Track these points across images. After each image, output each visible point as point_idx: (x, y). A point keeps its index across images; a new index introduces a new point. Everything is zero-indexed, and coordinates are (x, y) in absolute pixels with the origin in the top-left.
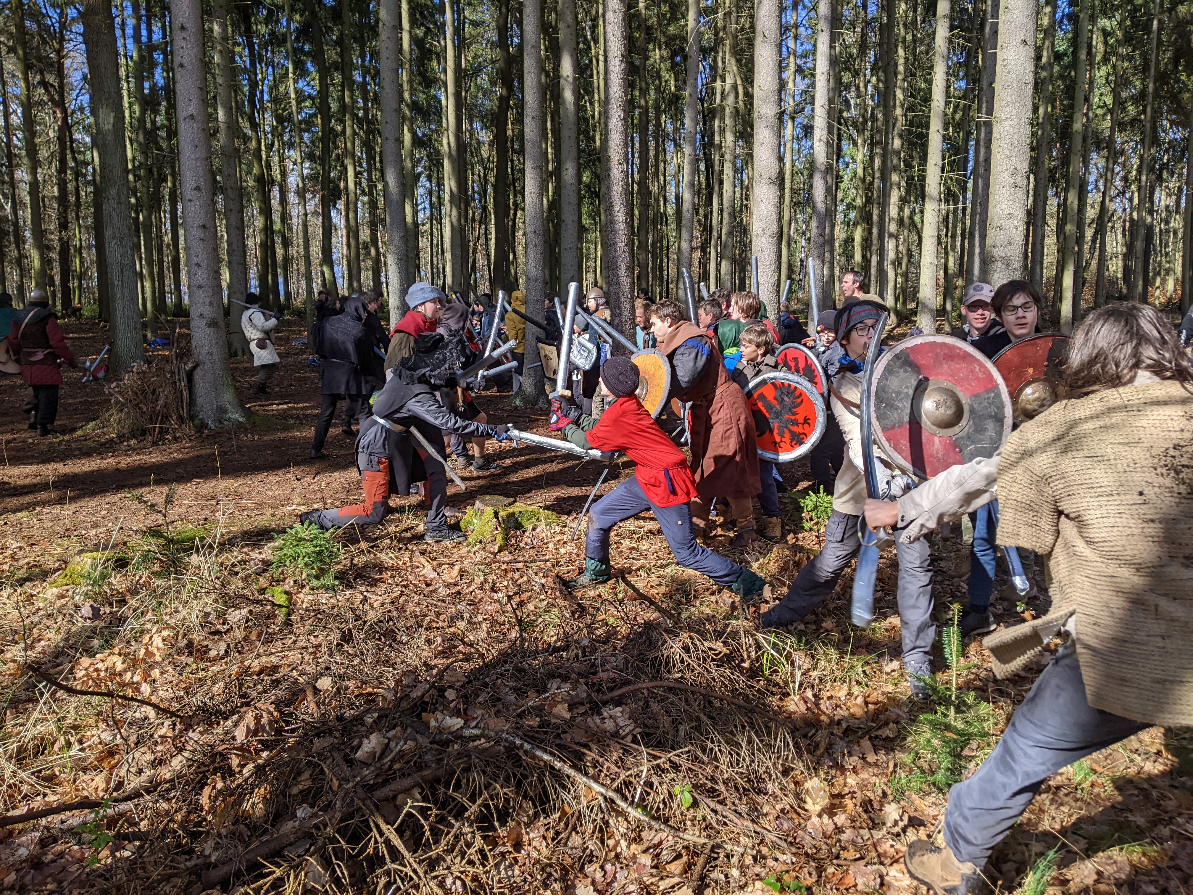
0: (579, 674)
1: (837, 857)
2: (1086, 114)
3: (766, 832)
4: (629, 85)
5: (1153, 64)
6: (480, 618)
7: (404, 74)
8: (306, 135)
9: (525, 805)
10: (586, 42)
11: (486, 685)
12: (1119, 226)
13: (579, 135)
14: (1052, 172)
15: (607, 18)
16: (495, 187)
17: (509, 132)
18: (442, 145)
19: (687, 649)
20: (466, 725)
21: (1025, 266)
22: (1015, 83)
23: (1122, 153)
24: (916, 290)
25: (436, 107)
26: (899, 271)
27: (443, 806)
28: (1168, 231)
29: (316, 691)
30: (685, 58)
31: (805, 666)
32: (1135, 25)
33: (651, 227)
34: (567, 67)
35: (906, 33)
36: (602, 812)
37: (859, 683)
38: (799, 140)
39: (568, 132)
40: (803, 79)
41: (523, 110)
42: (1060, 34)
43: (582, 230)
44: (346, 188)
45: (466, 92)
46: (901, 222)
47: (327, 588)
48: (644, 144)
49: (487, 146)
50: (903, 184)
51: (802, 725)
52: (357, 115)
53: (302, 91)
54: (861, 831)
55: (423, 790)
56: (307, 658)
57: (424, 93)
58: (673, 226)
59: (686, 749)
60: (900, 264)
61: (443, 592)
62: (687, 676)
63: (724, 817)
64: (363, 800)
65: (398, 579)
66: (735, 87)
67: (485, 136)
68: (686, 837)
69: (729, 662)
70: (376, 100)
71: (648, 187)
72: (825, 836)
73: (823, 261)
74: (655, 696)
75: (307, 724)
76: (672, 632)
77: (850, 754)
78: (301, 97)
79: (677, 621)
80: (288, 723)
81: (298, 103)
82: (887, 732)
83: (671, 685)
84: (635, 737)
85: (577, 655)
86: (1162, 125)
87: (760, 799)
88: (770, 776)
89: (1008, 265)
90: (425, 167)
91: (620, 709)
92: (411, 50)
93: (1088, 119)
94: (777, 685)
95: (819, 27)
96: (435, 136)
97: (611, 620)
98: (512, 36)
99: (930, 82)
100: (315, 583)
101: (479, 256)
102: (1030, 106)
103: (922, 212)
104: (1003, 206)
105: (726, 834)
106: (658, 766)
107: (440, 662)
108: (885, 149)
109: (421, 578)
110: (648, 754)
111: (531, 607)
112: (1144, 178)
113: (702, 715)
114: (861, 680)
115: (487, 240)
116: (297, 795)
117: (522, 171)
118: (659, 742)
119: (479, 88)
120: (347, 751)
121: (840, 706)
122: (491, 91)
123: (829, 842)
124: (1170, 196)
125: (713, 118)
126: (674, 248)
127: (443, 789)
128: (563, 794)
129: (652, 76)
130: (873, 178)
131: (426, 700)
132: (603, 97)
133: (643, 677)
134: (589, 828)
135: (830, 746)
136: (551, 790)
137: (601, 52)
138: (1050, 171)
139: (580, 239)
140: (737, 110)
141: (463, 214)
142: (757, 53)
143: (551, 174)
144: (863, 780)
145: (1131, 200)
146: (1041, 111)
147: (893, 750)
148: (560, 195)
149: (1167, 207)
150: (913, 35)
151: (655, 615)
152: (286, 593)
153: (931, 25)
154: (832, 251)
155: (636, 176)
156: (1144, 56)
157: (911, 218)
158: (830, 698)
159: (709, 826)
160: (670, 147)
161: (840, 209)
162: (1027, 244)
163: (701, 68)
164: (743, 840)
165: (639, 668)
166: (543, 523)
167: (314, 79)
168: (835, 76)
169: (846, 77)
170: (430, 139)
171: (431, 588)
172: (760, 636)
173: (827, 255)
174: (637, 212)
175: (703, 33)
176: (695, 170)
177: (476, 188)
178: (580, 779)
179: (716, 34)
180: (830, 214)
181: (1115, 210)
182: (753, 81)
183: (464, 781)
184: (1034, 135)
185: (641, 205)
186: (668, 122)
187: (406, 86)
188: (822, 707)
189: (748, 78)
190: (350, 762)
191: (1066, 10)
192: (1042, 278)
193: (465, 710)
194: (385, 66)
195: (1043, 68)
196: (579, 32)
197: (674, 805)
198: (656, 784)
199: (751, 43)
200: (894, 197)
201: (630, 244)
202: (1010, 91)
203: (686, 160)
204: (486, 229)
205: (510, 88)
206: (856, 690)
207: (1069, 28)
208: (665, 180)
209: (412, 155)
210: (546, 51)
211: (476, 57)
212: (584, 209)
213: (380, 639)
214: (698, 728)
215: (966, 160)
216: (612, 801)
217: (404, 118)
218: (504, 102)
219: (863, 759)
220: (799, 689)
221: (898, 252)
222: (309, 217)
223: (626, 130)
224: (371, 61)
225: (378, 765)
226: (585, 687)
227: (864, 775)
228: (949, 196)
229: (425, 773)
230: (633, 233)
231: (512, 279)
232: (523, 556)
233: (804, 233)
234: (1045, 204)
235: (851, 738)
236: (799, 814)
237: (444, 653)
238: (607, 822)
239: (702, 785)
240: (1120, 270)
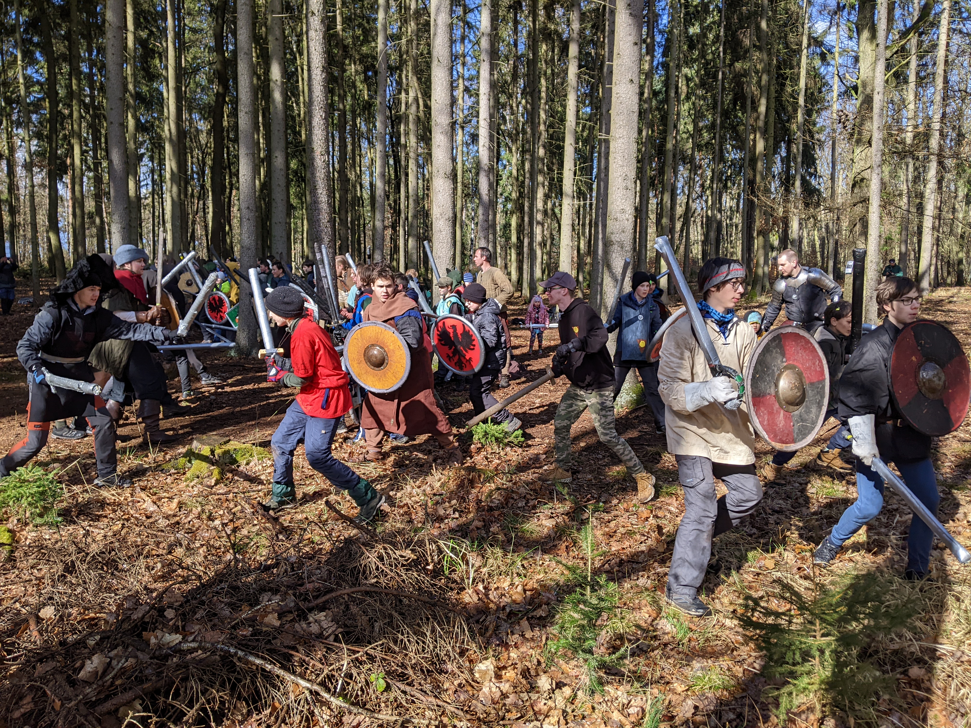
0: (288, 587)
1: (503, 719)
2: (675, 137)
3: (446, 705)
4: (329, 91)
5: (719, 103)
6: (198, 545)
7: (129, 68)
8: (34, 117)
9: (239, 705)
10: (292, 53)
11: (203, 603)
12: (698, 220)
13: (287, 129)
14: (652, 179)
15: (310, 35)
16: (212, 168)
17: (225, 124)
18: (163, 131)
19: (381, 558)
20: (184, 640)
21: (634, 249)
22: (625, 111)
23: (700, 167)
24: (557, 266)
25: (158, 99)
26: (545, 251)
27: (162, 713)
28: (731, 225)
29: (39, 620)
30: (376, 73)
31: (477, 564)
32: (707, 74)
33: (350, 208)
34: (276, 72)
35: (547, 68)
36: (308, 704)
37: (519, 575)
38: (468, 145)
39: (278, 127)
40: (470, 97)
41: (237, 106)
42: (656, 77)
43: (290, 208)
44: (73, 164)
45: (186, 88)
46: (545, 213)
47: (50, 525)
48: (343, 140)
49: (205, 134)
50: (546, 183)
51: (475, 613)
52: (84, 102)
53: (30, 77)
54: (521, 695)
55: (143, 702)
56: (30, 590)
57: (147, 86)
58: (369, 208)
59: (381, 642)
60: (545, 245)
61: (162, 523)
62: (381, 581)
63: (412, 696)
64: (85, 717)
65: (119, 513)
66: (416, 100)
67: (203, 126)
68: (380, 716)
69: (416, 566)
70: (102, 89)
71: (347, 175)
72: (494, 702)
73: (488, 241)
74: (354, 600)
75: (29, 651)
76: (369, 545)
77: (513, 633)
78: (29, 82)
79: (373, 535)
80: (9, 652)
81: (27, 88)
82: (541, 613)
83: (368, 589)
84: (337, 636)
85: (286, 571)
86: (726, 148)
87: (441, 678)
88: (450, 657)
89: (622, 248)
90: (147, 149)
91: (324, 613)
92: (135, 49)
93: (676, 141)
94: (455, 581)
95: (481, 58)
96: (157, 123)
97: (317, 539)
98: (227, 43)
99: (564, 107)
100: (39, 520)
101: (198, 227)
102: (636, 129)
103: (560, 205)
104: (618, 203)
105: (414, 711)
106: (357, 659)
107: (160, 585)
108: (532, 156)
109: (142, 511)
110: (348, 649)
111: (245, 532)
112: (715, 186)
113: (393, 612)
114: (520, 572)
115: (205, 214)
116: (18, 719)
117: (237, 157)
118: (358, 639)
119: (198, 85)
120: (70, 672)
121: (504, 595)
122: (209, 88)
123: (497, 706)
124: (733, 199)
125: (400, 123)
126: (369, 226)
127: (163, 699)
128: (273, 692)
129: (348, 86)
130: (524, 178)
131: (147, 620)
132: (307, 99)
133: (344, 584)
134: (297, 719)
135: (497, 627)
136: (262, 690)
137: (305, 63)
138: (651, 178)
139: (289, 215)
140: (418, 118)
141: (183, 191)
142: (433, 74)
143: (262, 161)
144: (522, 653)
145: (706, 201)
146: (644, 133)
147: (545, 626)
148: (270, 178)
149: (731, 207)
150: (552, 70)
151: (355, 531)
152: (9, 531)
153: (565, 63)
154: (495, 234)
155: (337, 166)
156: (714, 97)
157: (553, 210)
158: (497, 589)
159: (400, 706)
160: (365, 144)
161: (500, 200)
162: (635, 232)
163: (389, 82)
164: (429, 713)
165: (340, 578)
166: (256, 458)
167: (42, 68)
168: (494, 97)
169: (503, 99)
170: (152, 126)
171: (151, 520)
172: (441, 543)
173: (491, 236)
174: (337, 195)
175: (390, 55)
176: (385, 163)
177: (195, 169)
178: (289, 677)
179: (401, 56)
180: (492, 205)
181: (696, 209)
182: (430, 96)
183: (183, 689)
184: (639, 151)
185: (341, 189)
186: (363, 123)
187: (130, 79)
188: (491, 597)
189: (427, 93)
190: (73, 683)
191: (661, 60)
192: (646, 258)
193: (183, 627)
194: (111, 59)
195: (645, 102)
196: (286, 45)
197: (371, 691)
198: (355, 674)
199: (429, 66)
200: (540, 193)
201: (332, 221)
202: (622, 117)
203: (378, 155)
204: (204, 204)
205: (226, 87)
206: (517, 581)
207: (663, 72)
208: (361, 170)
209: (135, 138)
210: (258, 58)
211: (195, 58)
212: (292, 191)
213: (102, 569)
214: (390, 624)
215: (592, 168)
216: (317, 693)
217: (128, 106)
218: (220, 98)
219: (523, 636)
220: (473, 584)
221: (543, 236)
222: (36, 188)
223: (327, 128)
224: (97, 55)
225: (100, 683)
226: (293, 598)
227: (523, 649)
228: (580, 195)
229: (145, 686)
230: (335, 212)
231: (228, 248)
232: (238, 487)
233: (473, 219)
234: (648, 203)
235: (513, 620)
236: (473, 687)
237: (164, 577)
238: (313, 711)
239: (393, 671)
240: (700, 252)
